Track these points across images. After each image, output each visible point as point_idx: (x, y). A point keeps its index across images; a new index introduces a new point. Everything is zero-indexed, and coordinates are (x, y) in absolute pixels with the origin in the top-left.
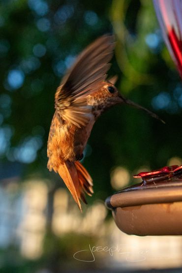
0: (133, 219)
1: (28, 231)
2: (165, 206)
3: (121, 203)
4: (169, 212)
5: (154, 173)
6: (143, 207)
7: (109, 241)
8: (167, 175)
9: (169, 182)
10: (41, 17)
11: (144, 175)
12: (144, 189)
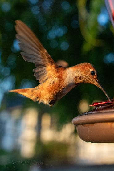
0: (89, 132)
1: (25, 140)
2: (109, 124)
3: (82, 122)
4: (111, 128)
5: (103, 103)
6: (95, 124)
7: (77, 146)
8: (111, 105)
9: (112, 108)
10: (34, 5)
11: (96, 104)
12: (96, 113)
